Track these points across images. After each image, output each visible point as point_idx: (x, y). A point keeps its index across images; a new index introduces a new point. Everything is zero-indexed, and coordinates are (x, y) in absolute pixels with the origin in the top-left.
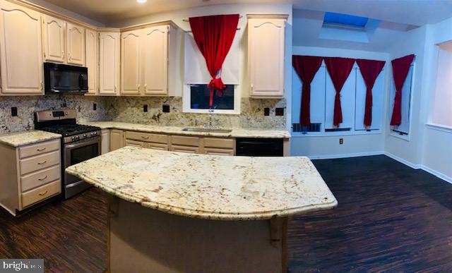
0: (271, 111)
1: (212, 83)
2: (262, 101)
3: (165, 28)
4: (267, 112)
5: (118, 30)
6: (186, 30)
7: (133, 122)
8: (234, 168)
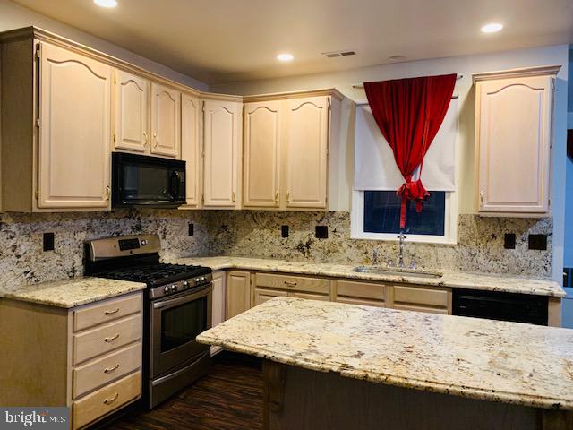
0: (518, 241)
1: (403, 191)
2: (499, 221)
3: (322, 101)
4: (510, 242)
5: (240, 98)
6: (358, 101)
7: (263, 256)
8: (467, 335)
